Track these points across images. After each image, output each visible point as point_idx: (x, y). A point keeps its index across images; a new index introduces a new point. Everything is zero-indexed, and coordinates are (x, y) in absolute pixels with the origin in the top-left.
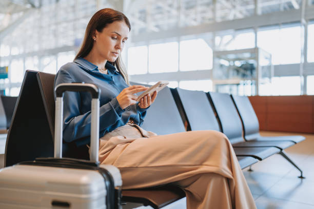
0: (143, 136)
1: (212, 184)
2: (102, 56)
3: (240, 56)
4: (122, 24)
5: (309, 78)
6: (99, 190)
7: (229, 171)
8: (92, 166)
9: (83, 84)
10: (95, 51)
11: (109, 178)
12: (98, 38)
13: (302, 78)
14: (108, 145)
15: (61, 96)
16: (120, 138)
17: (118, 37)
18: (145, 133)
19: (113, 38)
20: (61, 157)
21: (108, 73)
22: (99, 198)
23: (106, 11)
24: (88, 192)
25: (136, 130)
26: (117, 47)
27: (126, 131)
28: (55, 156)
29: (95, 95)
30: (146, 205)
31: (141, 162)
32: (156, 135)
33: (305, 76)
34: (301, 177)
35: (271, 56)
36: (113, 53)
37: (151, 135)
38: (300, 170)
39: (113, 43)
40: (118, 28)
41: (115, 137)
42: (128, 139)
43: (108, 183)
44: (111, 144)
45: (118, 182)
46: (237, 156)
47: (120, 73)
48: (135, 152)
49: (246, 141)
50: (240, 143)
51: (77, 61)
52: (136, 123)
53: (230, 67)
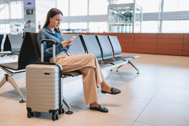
0: (68, 56)
1: (90, 70)
2: (53, 27)
3: (124, 8)
4: (60, 15)
5: (163, 22)
6: (57, 70)
7: (95, 66)
8: (54, 64)
9: (50, 40)
10: (50, 24)
11: (59, 67)
12: (51, 20)
13: (160, 22)
14: (57, 59)
15: (43, 43)
16: (61, 56)
17: (59, 20)
18: (69, 54)
19: (57, 20)
20: (43, 62)
21: (55, 33)
22: (57, 72)
23: (54, 10)
24: (54, 70)
25: (66, 54)
26: (59, 23)
27: (63, 54)
28: (41, 62)
29: (54, 43)
30: (70, 76)
31: (68, 64)
32: (73, 55)
33: (161, 21)
34: (138, 73)
35: (142, 8)
36: (57, 26)
37: (71, 55)
38: (138, 70)
39: (57, 22)
40: (59, 17)
41: (59, 56)
42: (63, 56)
43: (59, 69)
44: (58, 58)
45: (62, 69)
46: (99, 63)
47: (59, 31)
48: (66, 61)
49: (114, 57)
50: (111, 58)
51: (44, 28)
52: (66, 51)
53: (118, 14)
